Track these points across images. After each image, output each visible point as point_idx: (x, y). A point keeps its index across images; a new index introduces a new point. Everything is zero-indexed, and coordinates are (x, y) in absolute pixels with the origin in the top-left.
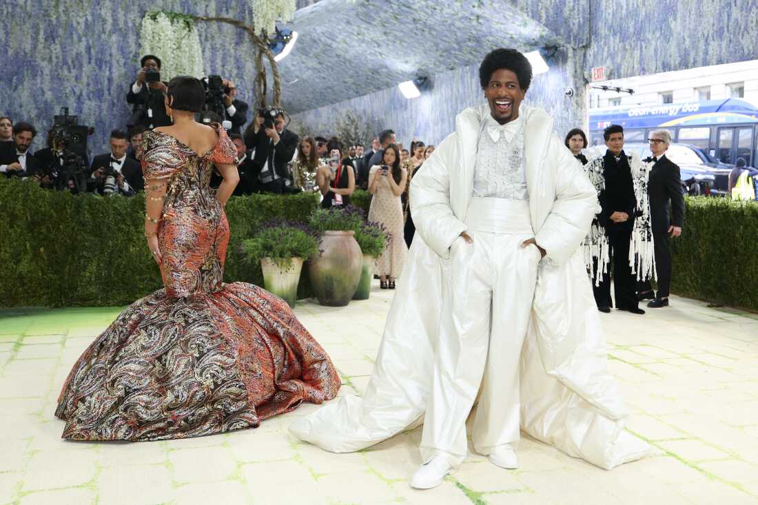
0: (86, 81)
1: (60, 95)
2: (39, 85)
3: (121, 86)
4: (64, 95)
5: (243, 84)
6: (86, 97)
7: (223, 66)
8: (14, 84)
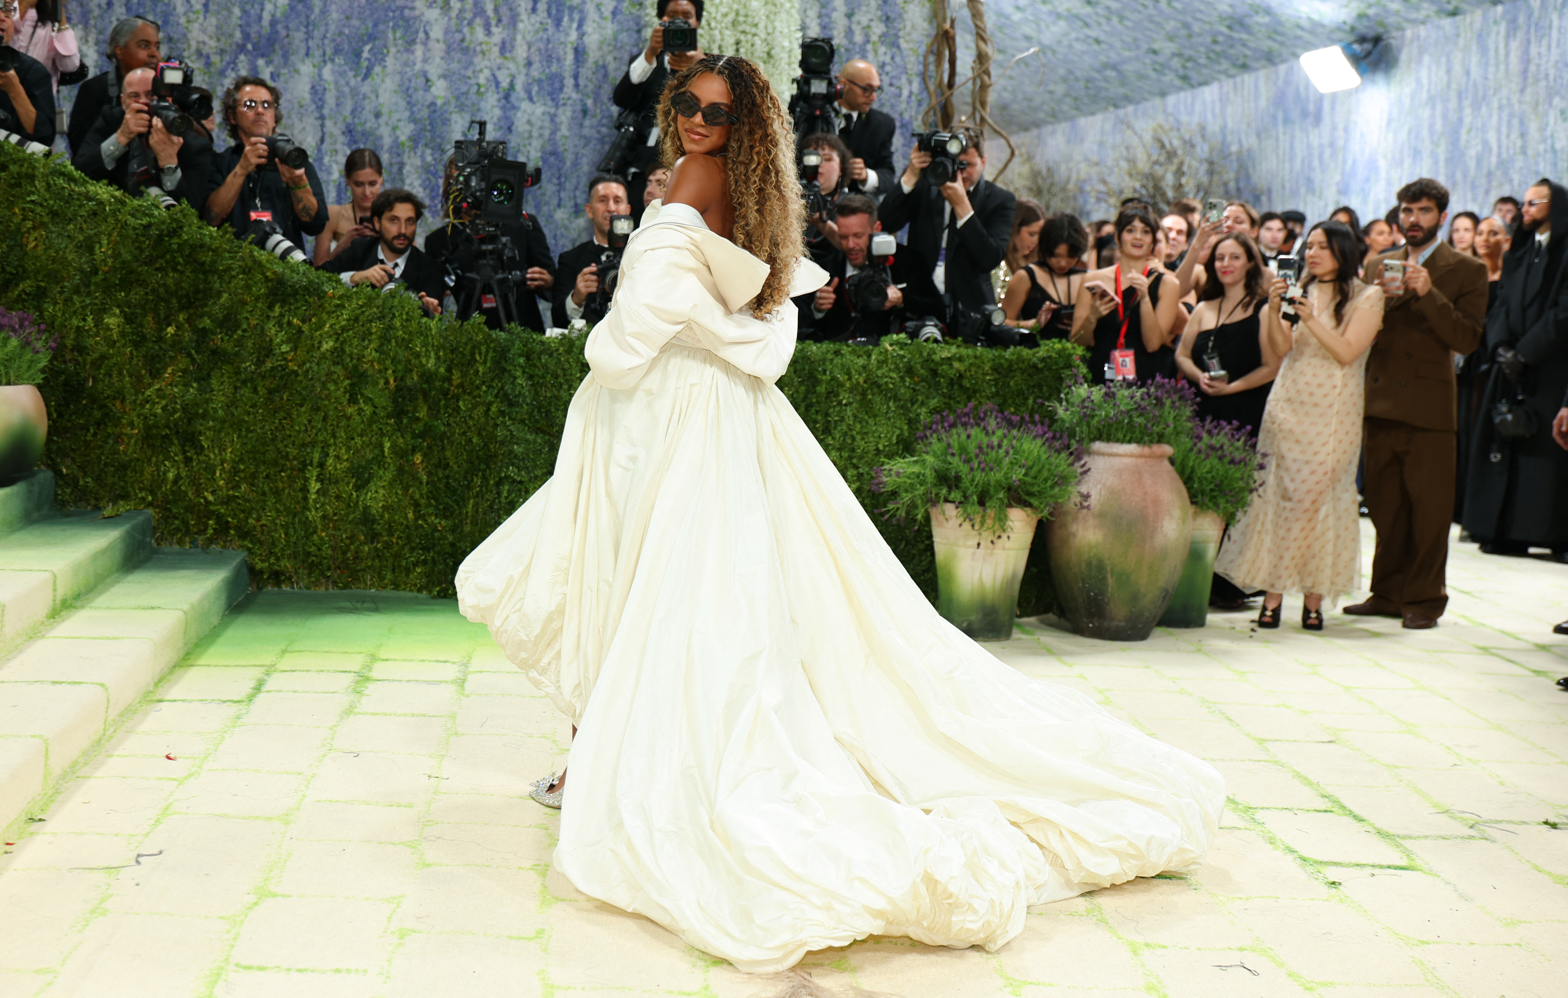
0: (525, 55)
1: (464, 89)
2: (418, 66)
3: (604, 67)
4: (475, 88)
5: (898, 59)
6: (523, 94)
7: (849, 16)
8: (365, 64)
